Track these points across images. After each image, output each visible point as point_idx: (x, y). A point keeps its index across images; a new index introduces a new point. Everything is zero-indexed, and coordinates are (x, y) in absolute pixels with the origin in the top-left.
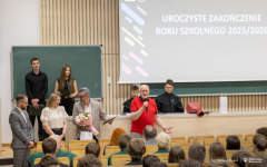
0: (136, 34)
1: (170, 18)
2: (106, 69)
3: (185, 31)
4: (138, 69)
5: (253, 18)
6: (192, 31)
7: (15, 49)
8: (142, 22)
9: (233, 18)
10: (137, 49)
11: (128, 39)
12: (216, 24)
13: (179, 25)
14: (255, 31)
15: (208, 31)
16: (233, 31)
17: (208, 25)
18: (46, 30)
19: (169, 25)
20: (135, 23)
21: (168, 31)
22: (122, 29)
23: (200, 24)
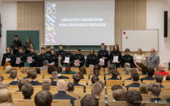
0: (52, 26)
1: (65, 20)
2: (41, 40)
3: (71, 25)
4: (52, 40)
5: (99, 20)
6: (74, 25)
7: (8, 32)
8: (54, 21)
9: (91, 20)
10: (52, 32)
11: (48, 28)
12: (83, 22)
13: (69, 22)
14: (100, 25)
15: (80, 25)
16: (91, 25)
17: (80, 22)
18: (19, 25)
19: (65, 22)
20: (51, 22)
21: (64, 25)
22: (46, 24)
23: (78, 22)
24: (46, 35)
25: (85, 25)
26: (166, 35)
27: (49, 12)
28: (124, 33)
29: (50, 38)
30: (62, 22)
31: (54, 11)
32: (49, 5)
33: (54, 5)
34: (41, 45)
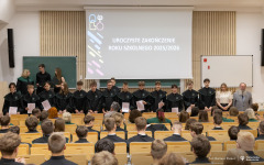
0: (97, 50)
1: (118, 40)
2: (79, 70)
3: (127, 48)
4: (98, 71)
5: (169, 40)
6: (131, 48)
8: (100, 42)
9: (157, 40)
10: (97, 59)
11: (91, 52)
12: (146, 44)
13: (123, 44)
14: (171, 48)
15: (141, 48)
16: (159, 48)
17: (141, 44)
18: (43, 47)
19: (117, 44)
20: (96, 43)
21: (116, 48)
22: (88, 47)
23: (137, 44)
24: (88, 63)
25: (149, 48)
27: (93, 27)
28: (205, 60)
29: (94, 67)
30: (112, 44)
31: (100, 26)
32: (93, 18)
33: (100, 18)
34: (79, 78)
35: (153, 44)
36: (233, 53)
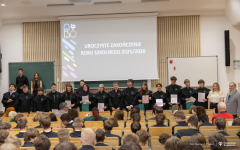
0: (70, 55)
1: (89, 46)
2: (56, 74)
3: (97, 53)
4: (72, 74)
5: (136, 44)
6: (101, 52)
7: (10, 64)
8: (73, 49)
9: (124, 44)
10: (71, 63)
11: (66, 58)
12: (114, 48)
13: (94, 49)
14: (137, 51)
15: (110, 52)
16: (124, 52)
17: (110, 49)
18: (25, 54)
19: (88, 49)
20: (70, 49)
21: (88, 53)
22: (63, 52)
23: (106, 49)
24: (63, 67)
25: (118, 52)
26: (228, 63)
28: (171, 62)
29: (68, 71)
30: (85, 50)
31: (73, 34)
32: (67, 27)
33: (73, 27)
34: (57, 80)
35: (121, 49)
36: (197, 54)
